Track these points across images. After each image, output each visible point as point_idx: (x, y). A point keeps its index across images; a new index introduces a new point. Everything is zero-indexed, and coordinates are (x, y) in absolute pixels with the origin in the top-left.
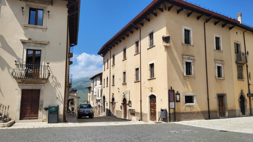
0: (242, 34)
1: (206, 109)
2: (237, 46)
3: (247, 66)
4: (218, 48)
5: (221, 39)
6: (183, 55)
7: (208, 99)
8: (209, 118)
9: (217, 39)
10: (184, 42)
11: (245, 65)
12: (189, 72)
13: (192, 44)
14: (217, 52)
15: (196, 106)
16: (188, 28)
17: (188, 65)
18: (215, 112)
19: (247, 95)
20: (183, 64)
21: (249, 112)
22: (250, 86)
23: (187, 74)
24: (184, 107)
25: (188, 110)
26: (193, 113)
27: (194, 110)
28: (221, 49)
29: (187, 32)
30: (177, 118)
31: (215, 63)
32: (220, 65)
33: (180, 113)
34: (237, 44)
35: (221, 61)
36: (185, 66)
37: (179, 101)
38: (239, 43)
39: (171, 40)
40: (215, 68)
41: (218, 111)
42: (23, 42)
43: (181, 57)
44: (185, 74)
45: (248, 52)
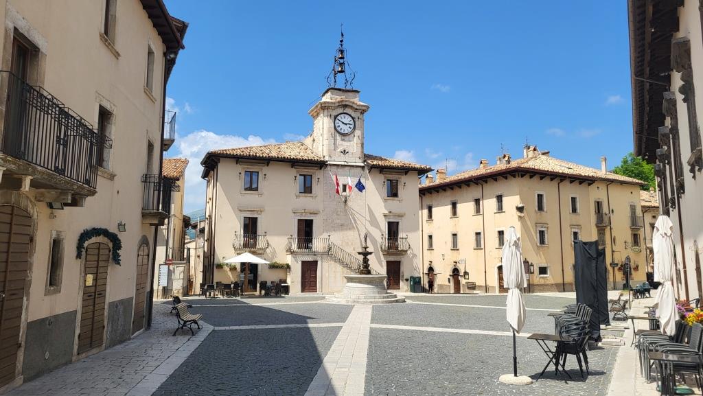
0: (606, 187)
1: (560, 281)
2: (599, 205)
3: (611, 229)
4: (574, 210)
5: (578, 200)
6: (536, 223)
7: (563, 271)
8: (564, 291)
9: (574, 200)
10: (537, 209)
11: (609, 228)
12: (542, 241)
13: (545, 210)
14: (574, 216)
15: (550, 278)
16: (541, 193)
17: (542, 233)
18: (571, 284)
19: (611, 264)
20: (536, 233)
21: (613, 286)
22: (615, 254)
23: (540, 244)
24: (538, 279)
25: (542, 282)
26: (547, 285)
27: (548, 282)
28: (578, 211)
29: (540, 197)
30: (531, 290)
31: (571, 228)
32: (577, 231)
33: (534, 285)
34: (598, 203)
35: (578, 226)
36: (538, 234)
37: (533, 273)
38: (600, 200)
39: (525, 211)
40: (571, 234)
41: (574, 283)
42: (385, 216)
43: (534, 225)
44: (538, 244)
45: (612, 210)
